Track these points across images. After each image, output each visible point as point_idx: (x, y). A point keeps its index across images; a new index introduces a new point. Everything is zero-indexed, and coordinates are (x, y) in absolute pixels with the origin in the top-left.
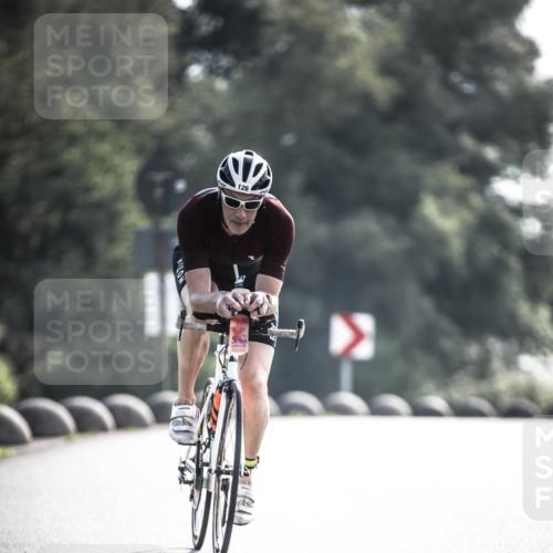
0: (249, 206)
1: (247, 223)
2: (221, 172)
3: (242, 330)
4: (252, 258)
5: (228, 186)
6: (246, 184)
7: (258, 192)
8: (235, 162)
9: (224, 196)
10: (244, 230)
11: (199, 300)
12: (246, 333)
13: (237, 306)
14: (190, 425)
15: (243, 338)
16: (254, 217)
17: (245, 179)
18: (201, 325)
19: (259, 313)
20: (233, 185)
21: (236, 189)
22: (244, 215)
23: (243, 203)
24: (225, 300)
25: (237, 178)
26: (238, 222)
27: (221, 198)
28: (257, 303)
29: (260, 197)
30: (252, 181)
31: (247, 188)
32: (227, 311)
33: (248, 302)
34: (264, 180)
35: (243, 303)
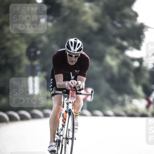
0: (75, 57)
1: (75, 62)
2: (67, 46)
3: (73, 93)
4: (76, 71)
5: (69, 51)
8: (72, 43)
9: (68, 53)
10: (74, 64)
13: (73, 86)
15: (74, 96)
18: (60, 92)
20: (71, 50)
22: (74, 59)
26: (72, 61)
28: (79, 85)
29: (79, 54)
30: (77, 49)
32: (69, 87)
33: (76, 85)
34: (80, 49)
35: (74, 85)
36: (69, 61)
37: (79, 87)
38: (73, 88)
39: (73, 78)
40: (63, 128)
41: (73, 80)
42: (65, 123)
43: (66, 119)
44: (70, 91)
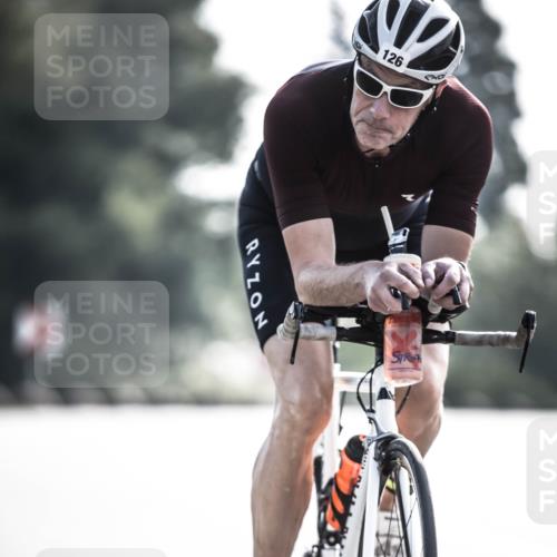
3: (412, 336)
4: (409, 197)
5: (366, 49)
6: (398, 52)
7: (420, 74)
9: (357, 67)
12: (419, 340)
13: (412, 290)
15: (413, 353)
17: (399, 43)
18: (324, 330)
19: (456, 302)
20: (376, 49)
21: (379, 58)
23: (387, 88)
24: (385, 277)
25: (386, 36)
26: (374, 126)
30: (414, 48)
31: (399, 61)
32: (392, 300)
33: (431, 282)
35: (420, 282)
36: (354, 121)
37: (453, 294)
38: (415, 302)
40: (320, 547)
41: (400, 251)
42: (342, 518)
43: (353, 495)
44: (387, 321)
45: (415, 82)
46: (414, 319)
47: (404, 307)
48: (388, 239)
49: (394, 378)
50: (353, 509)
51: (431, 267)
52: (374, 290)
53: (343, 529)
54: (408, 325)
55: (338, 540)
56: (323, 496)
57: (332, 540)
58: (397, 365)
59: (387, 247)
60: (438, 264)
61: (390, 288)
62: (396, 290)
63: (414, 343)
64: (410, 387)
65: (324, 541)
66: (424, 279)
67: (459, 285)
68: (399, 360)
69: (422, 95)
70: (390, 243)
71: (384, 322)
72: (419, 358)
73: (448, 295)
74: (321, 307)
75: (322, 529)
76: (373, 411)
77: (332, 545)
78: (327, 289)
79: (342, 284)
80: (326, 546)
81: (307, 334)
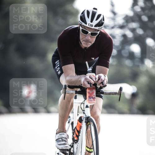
2: (81, 17)
3: (93, 93)
4: (93, 59)
5: (83, 24)
6: (92, 24)
7: (97, 28)
9: (81, 28)
11: (72, 80)
12: (95, 94)
13: (92, 82)
14: (65, 141)
16: (94, 39)
17: (92, 21)
18: (72, 92)
19: (103, 85)
20: (86, 24)
21: (87, 25)
23: (90, 32)
24: (86, 79)
25: (88, 20)
26: (87, 42)
27: (79, 29)
28: (102, 80)
29: (98, 31)
31: (92, 26)
32: (88, 84)
33: (97, 80)
34: (100, 22)
35: (94, 80)
36: (81, 41)
37: (102, 83)
38: (93, 85)
39: (90, 69)
41: (90, 72)
42: (78, 136)
43: (80, 131)
44: (87, 89)
45: (96, 30)
46: (94, 88)
47: (91, 86)
48: (87, 69)
49: (89, 103)
50: (80, 134)
51: (97, 76)
52: (83, 82)
53: (78, 139)
54: (92, 90)
55: (77, 142)
56: (73, 131)
57: (76, 142)
58: (90, 100)
59: (87, 71)
60: (99, 76)
61: (87, 81)
62: (89, 82)
63: (93, 94)
64: (93, 105)
65: (74, 142)
66: (95, 79)
67: (104, 81)
68: (90, 98)
69: (98, 33)
70: (88, 70)
71: (86, 89)
72: (95, 98)
73: (101, 83)
74: (71, 86)
75: (73, 139)
76: (84, 111)
77: (76, 143)
78: (73, 82)
79: (76, 80)
80: (74, 143)
81: (68, 92)
